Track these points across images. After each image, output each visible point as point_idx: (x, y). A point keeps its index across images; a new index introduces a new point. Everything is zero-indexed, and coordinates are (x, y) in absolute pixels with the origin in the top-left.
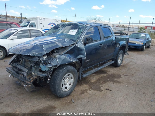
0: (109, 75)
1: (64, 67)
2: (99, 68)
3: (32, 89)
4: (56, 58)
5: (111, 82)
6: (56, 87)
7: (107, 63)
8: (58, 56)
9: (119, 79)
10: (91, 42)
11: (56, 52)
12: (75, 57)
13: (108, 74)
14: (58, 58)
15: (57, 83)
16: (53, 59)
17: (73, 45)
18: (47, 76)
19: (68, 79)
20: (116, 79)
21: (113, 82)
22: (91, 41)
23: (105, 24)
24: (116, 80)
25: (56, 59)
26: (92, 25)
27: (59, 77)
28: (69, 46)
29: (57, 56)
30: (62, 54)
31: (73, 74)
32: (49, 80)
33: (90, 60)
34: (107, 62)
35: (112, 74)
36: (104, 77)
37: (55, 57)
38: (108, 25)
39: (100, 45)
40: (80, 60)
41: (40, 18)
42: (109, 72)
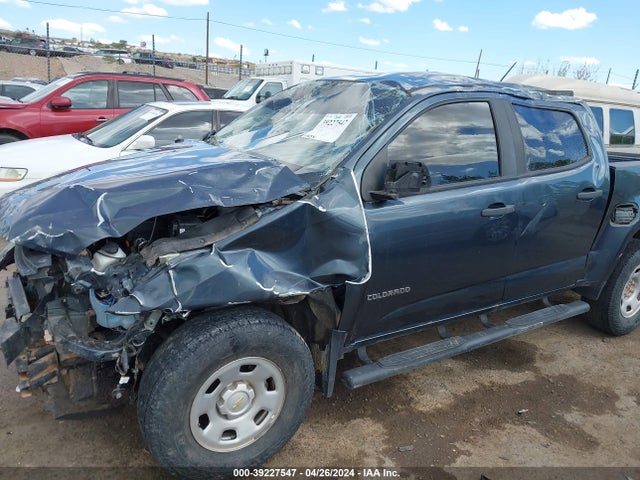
0: (545, 380)
1: (214, 323)
2: (475, 338)
3: (83, 404)
4: (166, 268)
5: (534, 432)
6: (150, 428)
7: (544, 306)
8: (183, 255)
9: (597, 419)
10: (418, 190)
11: (182, 231)
12: (305, 268)
13: (536, 370)
14: (180, 270)
15: (159, 410)
16: (150, 274)
17: (295, 197)
18: (116, 359)
19: (242, 387)
20: (573, 417)
21: (547, 432)
22: (413, 184)
23: (554, 93)
24: (571, 426)
25: (163, 275)
26: (451, 89)
27: (172, 376)
28: (270, 204)
29: (171, 258)
30: (210, 246)
31: (279, 365)
32: (124, 380)
33: (407, 289)
34: (545, 301)
35: (564, 378)
36: (504, 387)
37: (158, 260)
38: (571, 93)
39: (491, 207)
40: (333, 288)
41: (303, 65)
42: (551, 358)
